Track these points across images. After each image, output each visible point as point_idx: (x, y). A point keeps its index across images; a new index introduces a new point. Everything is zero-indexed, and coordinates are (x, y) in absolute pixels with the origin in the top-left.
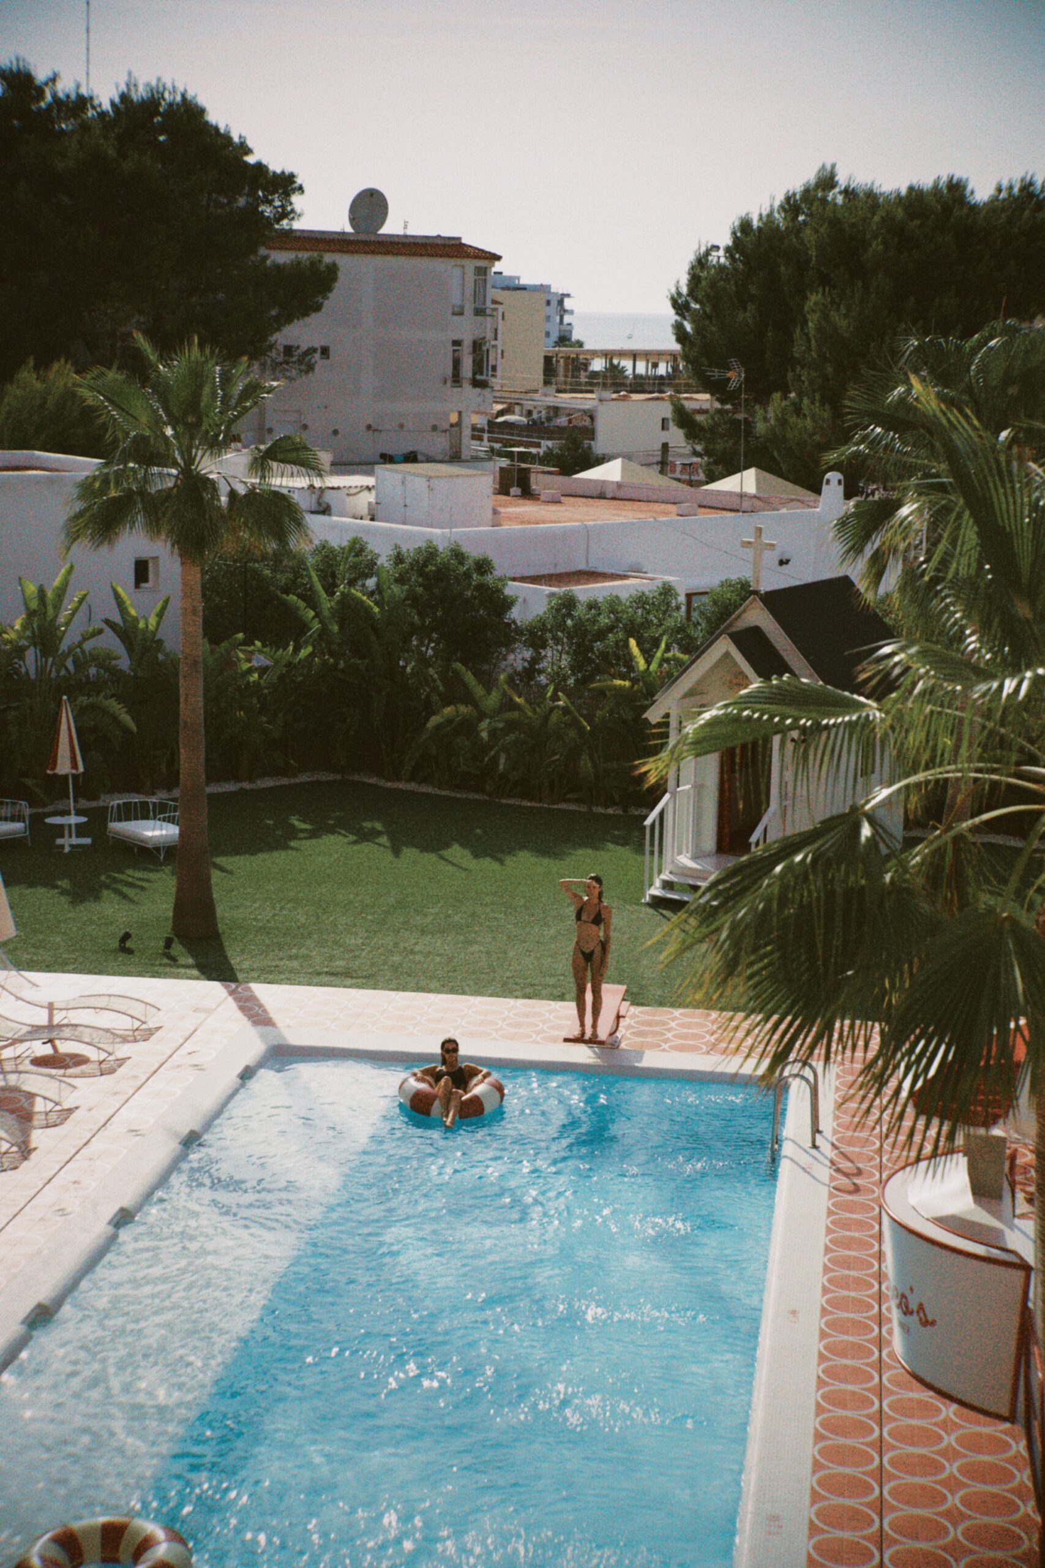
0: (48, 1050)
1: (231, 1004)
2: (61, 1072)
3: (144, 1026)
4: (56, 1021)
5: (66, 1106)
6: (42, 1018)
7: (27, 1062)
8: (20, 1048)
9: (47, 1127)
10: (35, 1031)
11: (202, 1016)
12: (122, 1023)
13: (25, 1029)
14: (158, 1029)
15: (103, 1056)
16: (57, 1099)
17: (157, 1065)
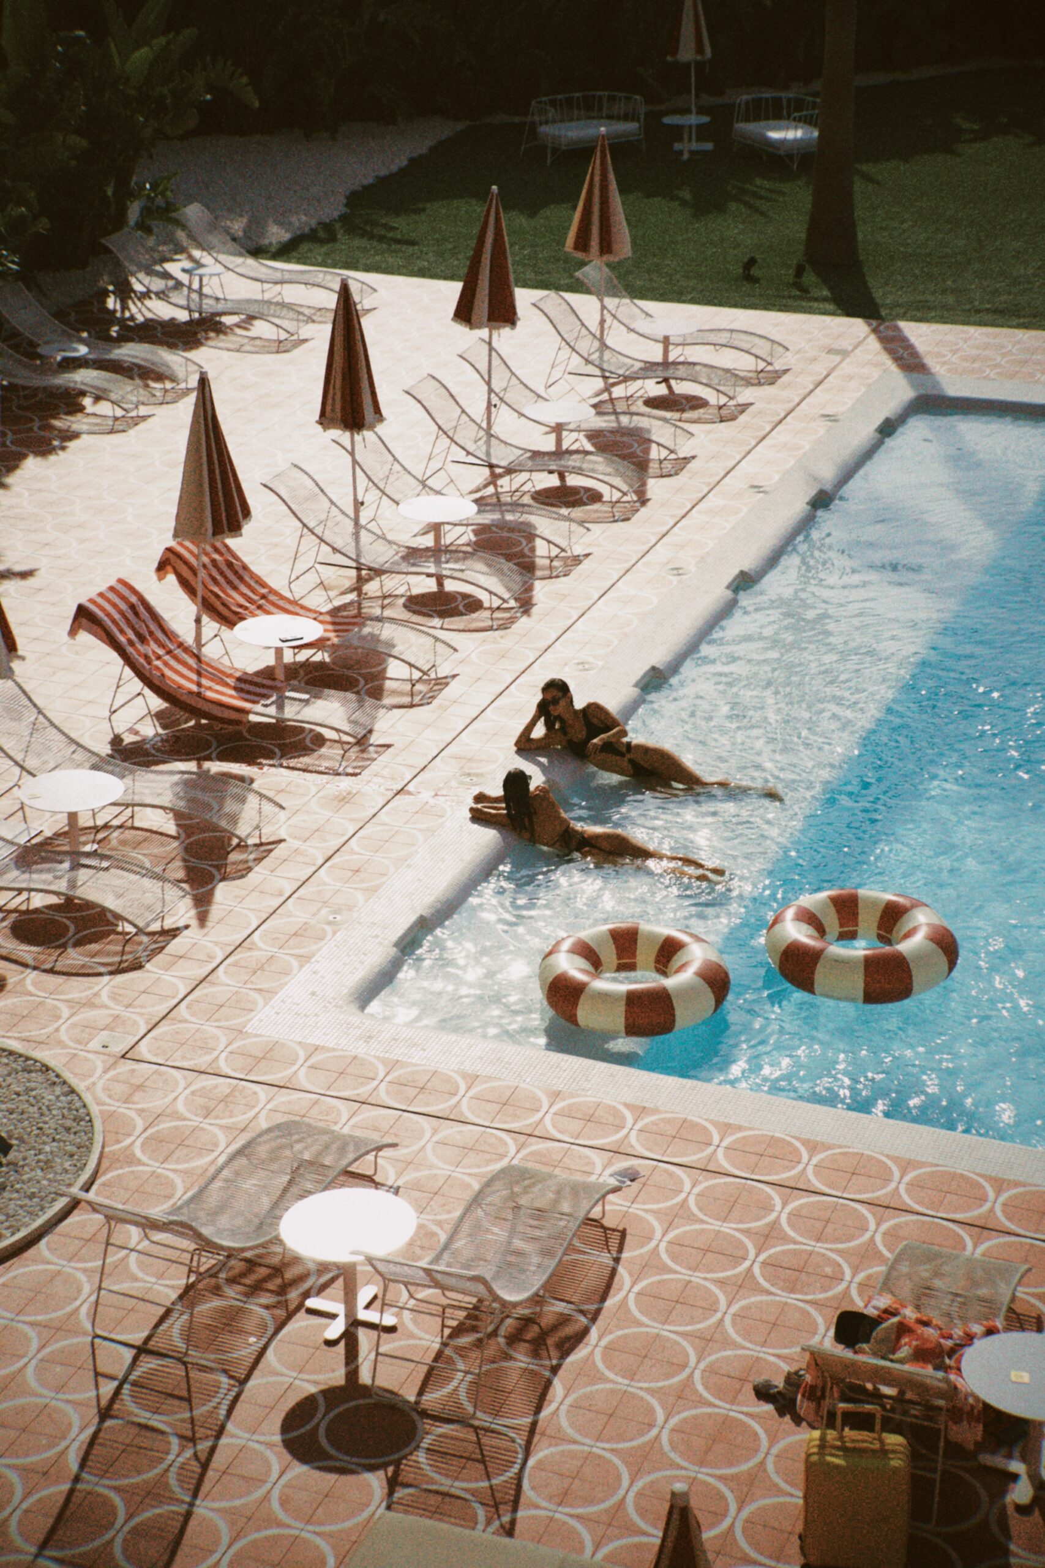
0: (661, 390)
1: (873, 343)
2: (677, 415)
3: (769, 368)
4: (671, 359)
5: (681, 455)
6: (655, 354)
7: (640, 403)
8: (633, 387)
9: (662, 476)
10: (649, 369)
11: (838, 358)
12: (744, 363)
13: (638, 365)
14: (786, 371)
15: (723, 400)
16: (672, 446)
17: (783, 414)
